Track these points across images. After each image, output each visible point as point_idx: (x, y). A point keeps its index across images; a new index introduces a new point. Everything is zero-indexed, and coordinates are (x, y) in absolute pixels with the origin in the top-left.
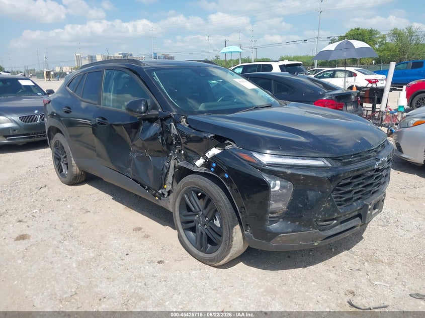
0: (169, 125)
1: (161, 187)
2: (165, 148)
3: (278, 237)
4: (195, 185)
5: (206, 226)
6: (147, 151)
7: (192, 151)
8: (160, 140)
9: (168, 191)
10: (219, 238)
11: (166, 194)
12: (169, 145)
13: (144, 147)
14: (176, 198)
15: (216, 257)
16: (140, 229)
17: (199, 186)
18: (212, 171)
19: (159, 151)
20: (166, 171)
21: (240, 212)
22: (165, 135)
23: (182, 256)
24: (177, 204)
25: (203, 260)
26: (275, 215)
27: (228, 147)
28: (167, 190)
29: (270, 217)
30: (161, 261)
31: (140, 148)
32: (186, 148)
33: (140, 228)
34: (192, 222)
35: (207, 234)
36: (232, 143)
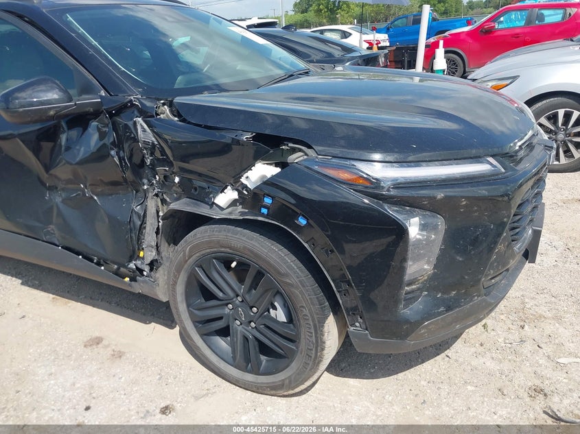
0: (130, 124)
1: (133, 256)
2: (129, 175)
3: (423, 328)
4: (222, 246)
5: (253, 324)
6: (86, 187)
7: (200, 175)
8: (116, 159)
9: (149, 262)
10: (291, 345)
11: (147, 269)
12: (139, 168)
13: (76, 179)
14: (176, 278)
15: (287, 381)
16: (98, 341)
17: (230, 248)
18: (263, 215)
19: (115, 184)
20: (140, 223)
21: (339, 292)
22: (126, 146)
23: (206, 386)
24: (180, 289)
25: (255, 389)
26: (414, 287)
27: (295, 158)
28: (148, 260)
29: (407, 293)
30: (167, 408)
31: (69, 182)
32: (182, 170)
33: (97, 338)
34: (221, 318)
35: (256, 339)
36: (303, 148)
